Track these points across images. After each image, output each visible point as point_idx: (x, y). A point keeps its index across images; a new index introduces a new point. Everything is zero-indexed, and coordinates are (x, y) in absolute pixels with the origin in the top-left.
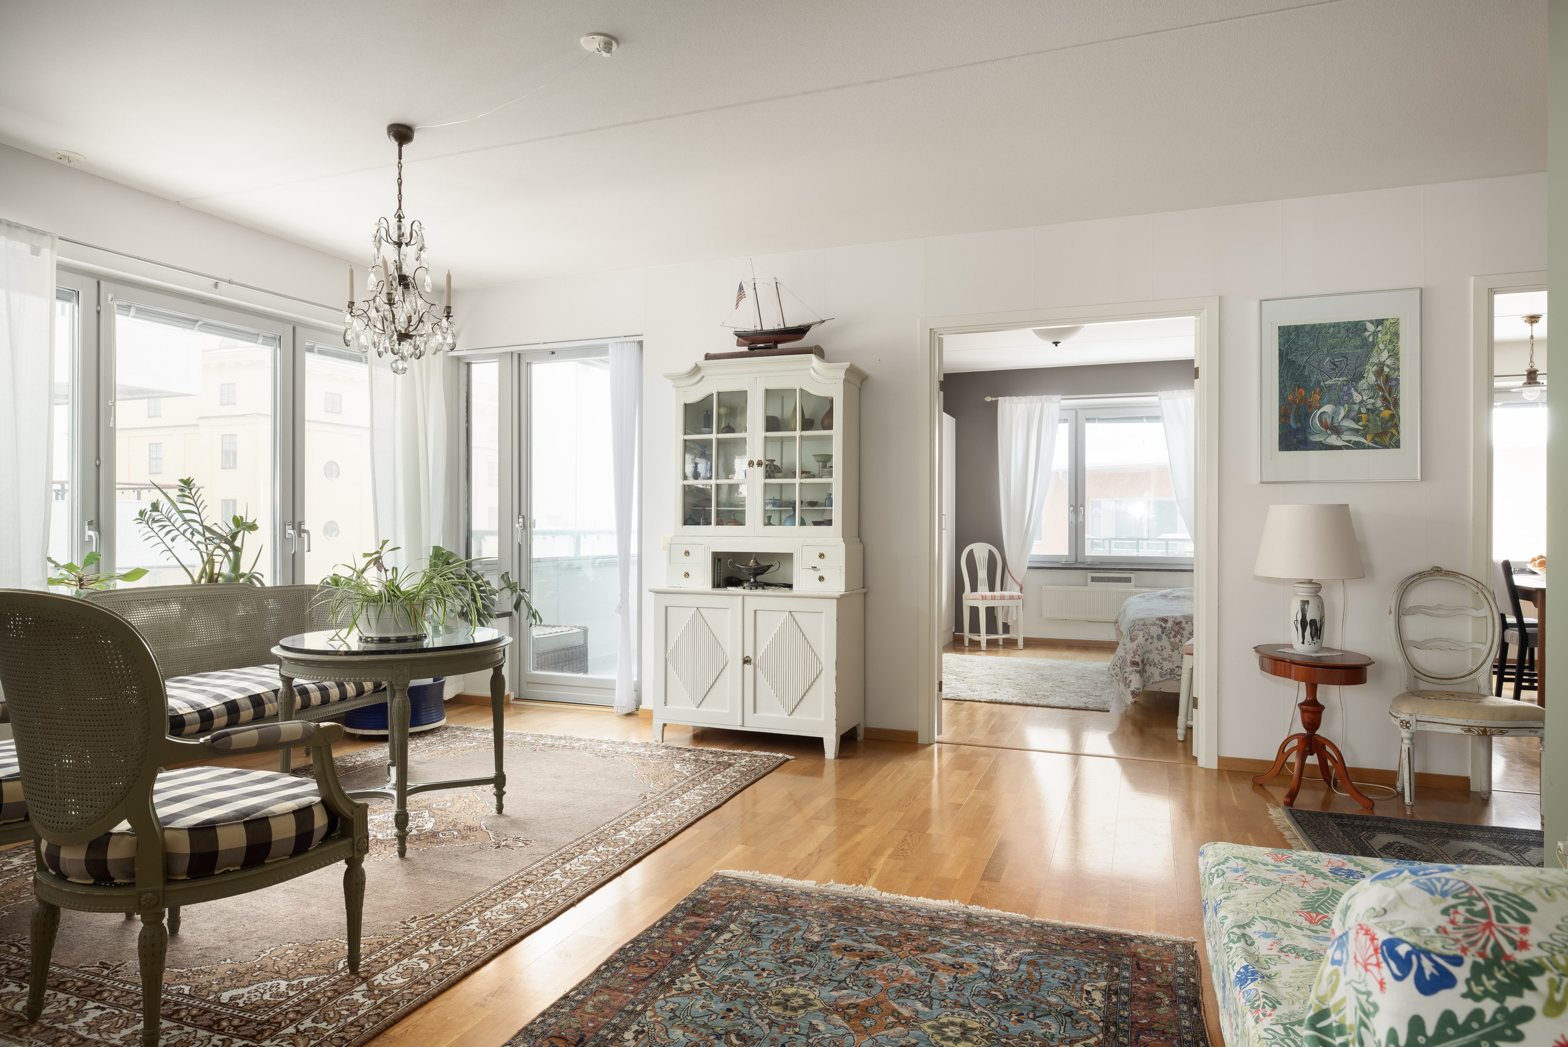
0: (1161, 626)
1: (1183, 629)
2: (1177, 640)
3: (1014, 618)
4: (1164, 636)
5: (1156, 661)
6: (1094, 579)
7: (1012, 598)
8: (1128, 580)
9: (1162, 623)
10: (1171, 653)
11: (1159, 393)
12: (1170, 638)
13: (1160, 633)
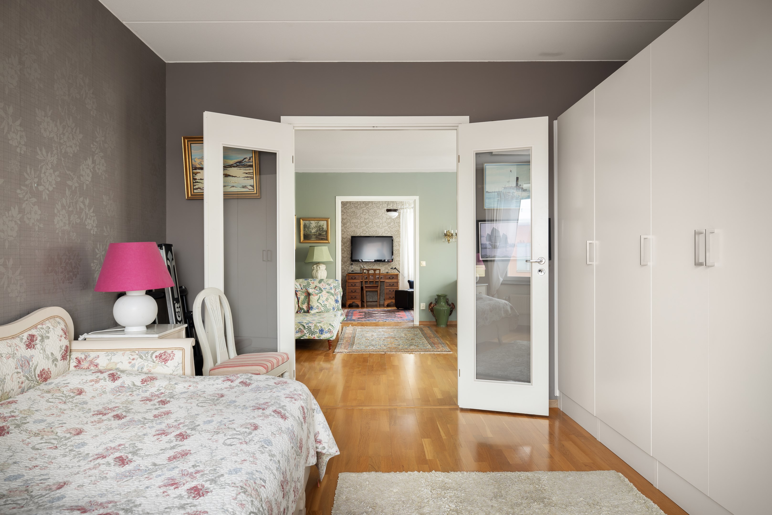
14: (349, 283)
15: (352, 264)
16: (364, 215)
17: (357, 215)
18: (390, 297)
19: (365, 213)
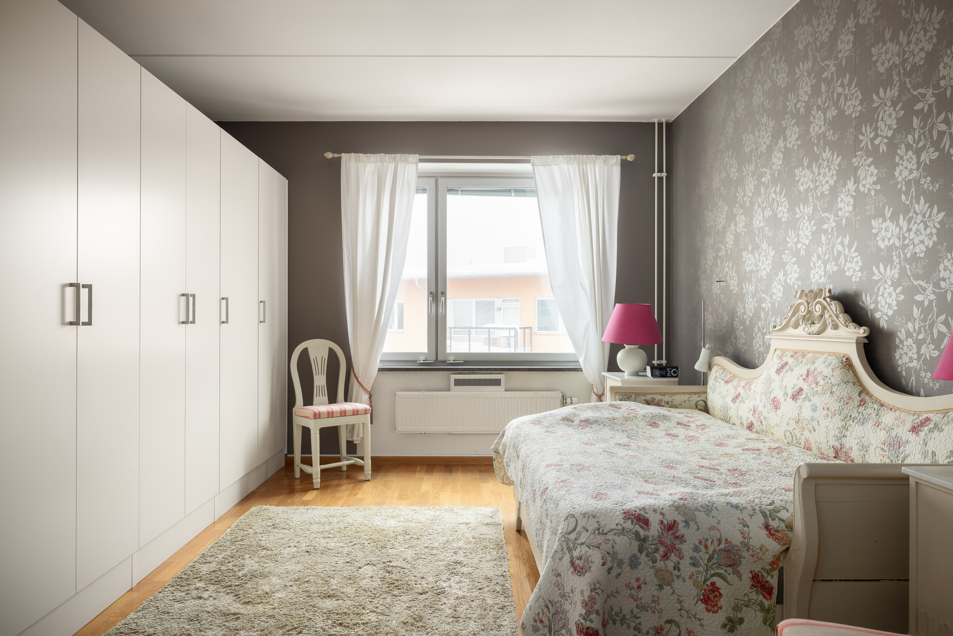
0: (637, 534)
1: (681, 538)
2: (670, 565)
3: (361, 435)
4: (643, 558)
5: (626, 612)
6: (458, 383)
7: (356, 413)
8: (497, 382)
9: (637, 528)
10: (656, 593)
11: (533, 158)
12: (654, 561)
13: (636, 551)
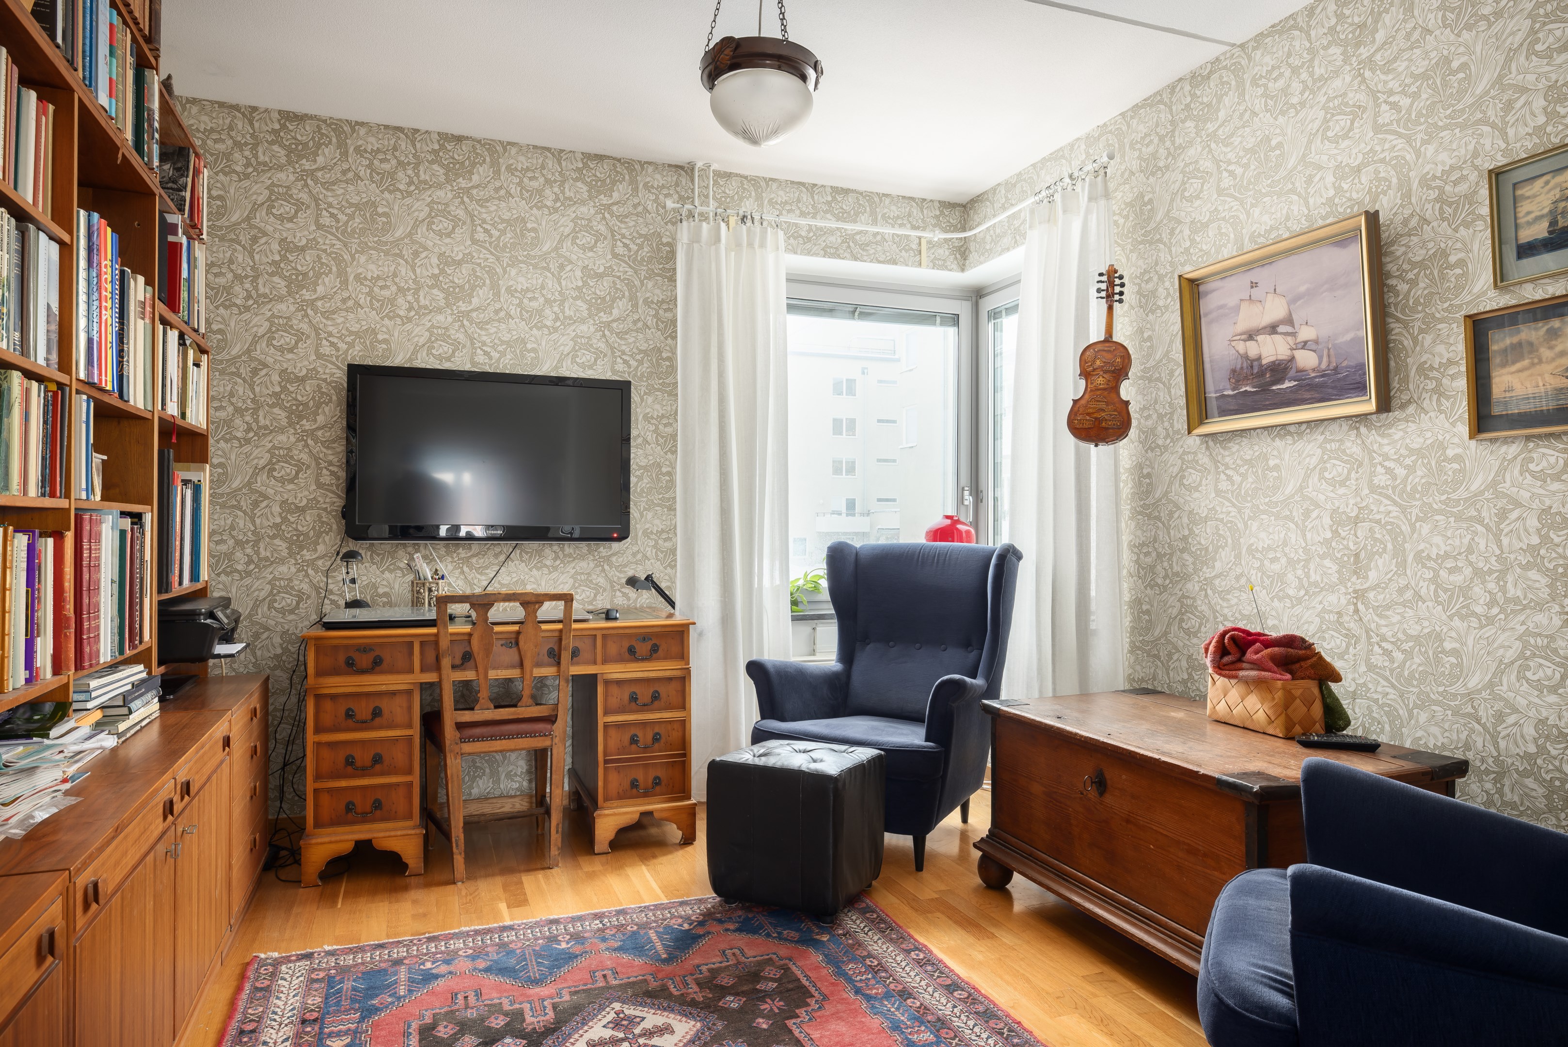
14: (328, 705)
15: (350, 556)
16: (440, 234)
17: (388, 227)
18: (634, 784)
19: (444, 224)
